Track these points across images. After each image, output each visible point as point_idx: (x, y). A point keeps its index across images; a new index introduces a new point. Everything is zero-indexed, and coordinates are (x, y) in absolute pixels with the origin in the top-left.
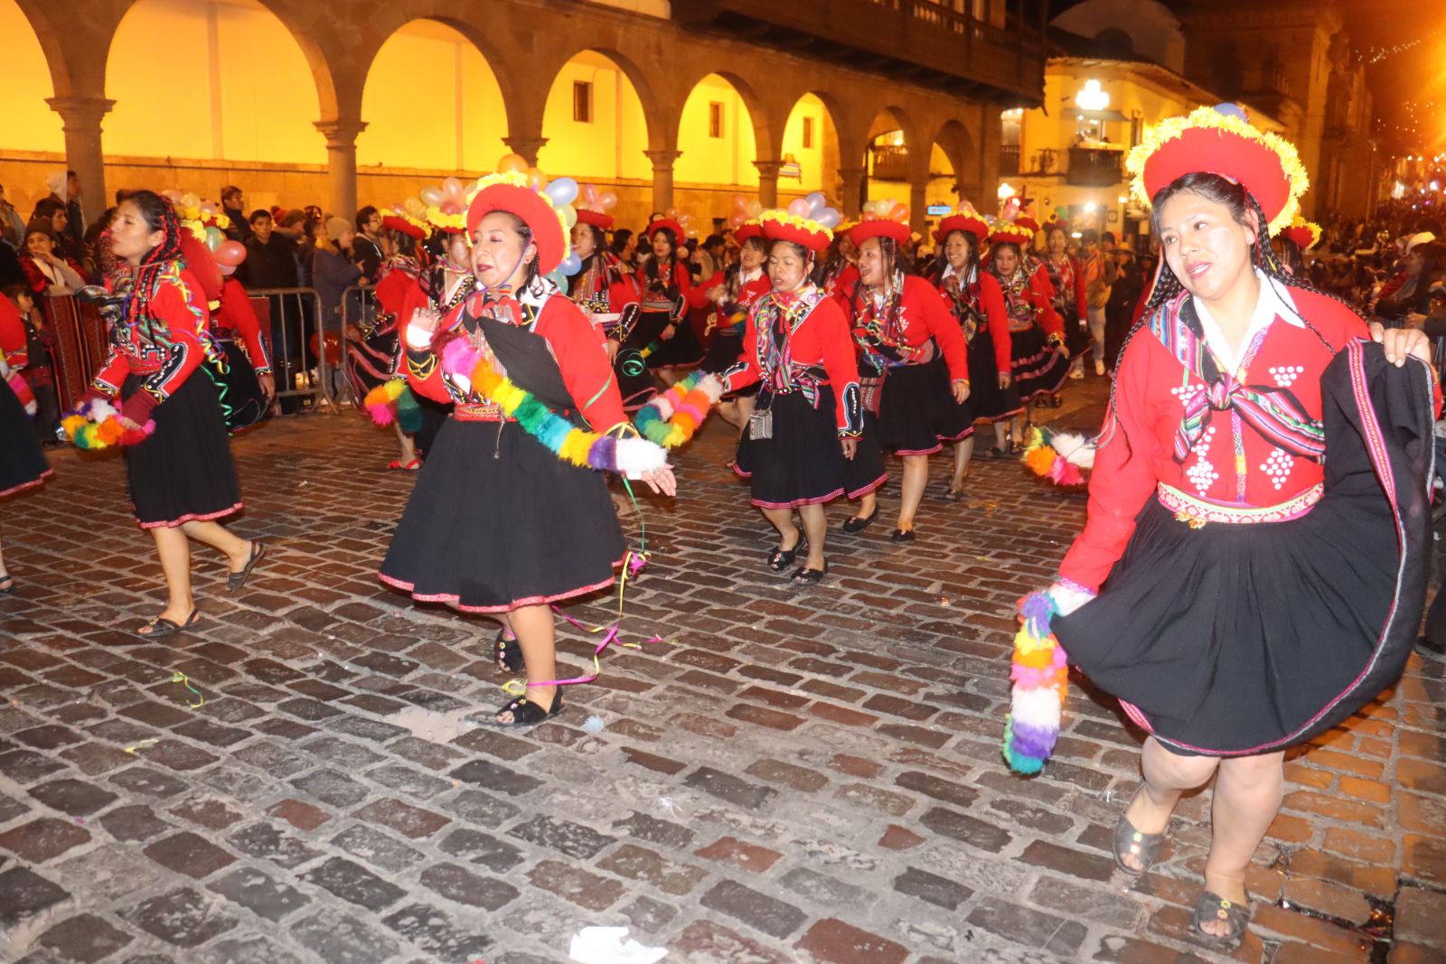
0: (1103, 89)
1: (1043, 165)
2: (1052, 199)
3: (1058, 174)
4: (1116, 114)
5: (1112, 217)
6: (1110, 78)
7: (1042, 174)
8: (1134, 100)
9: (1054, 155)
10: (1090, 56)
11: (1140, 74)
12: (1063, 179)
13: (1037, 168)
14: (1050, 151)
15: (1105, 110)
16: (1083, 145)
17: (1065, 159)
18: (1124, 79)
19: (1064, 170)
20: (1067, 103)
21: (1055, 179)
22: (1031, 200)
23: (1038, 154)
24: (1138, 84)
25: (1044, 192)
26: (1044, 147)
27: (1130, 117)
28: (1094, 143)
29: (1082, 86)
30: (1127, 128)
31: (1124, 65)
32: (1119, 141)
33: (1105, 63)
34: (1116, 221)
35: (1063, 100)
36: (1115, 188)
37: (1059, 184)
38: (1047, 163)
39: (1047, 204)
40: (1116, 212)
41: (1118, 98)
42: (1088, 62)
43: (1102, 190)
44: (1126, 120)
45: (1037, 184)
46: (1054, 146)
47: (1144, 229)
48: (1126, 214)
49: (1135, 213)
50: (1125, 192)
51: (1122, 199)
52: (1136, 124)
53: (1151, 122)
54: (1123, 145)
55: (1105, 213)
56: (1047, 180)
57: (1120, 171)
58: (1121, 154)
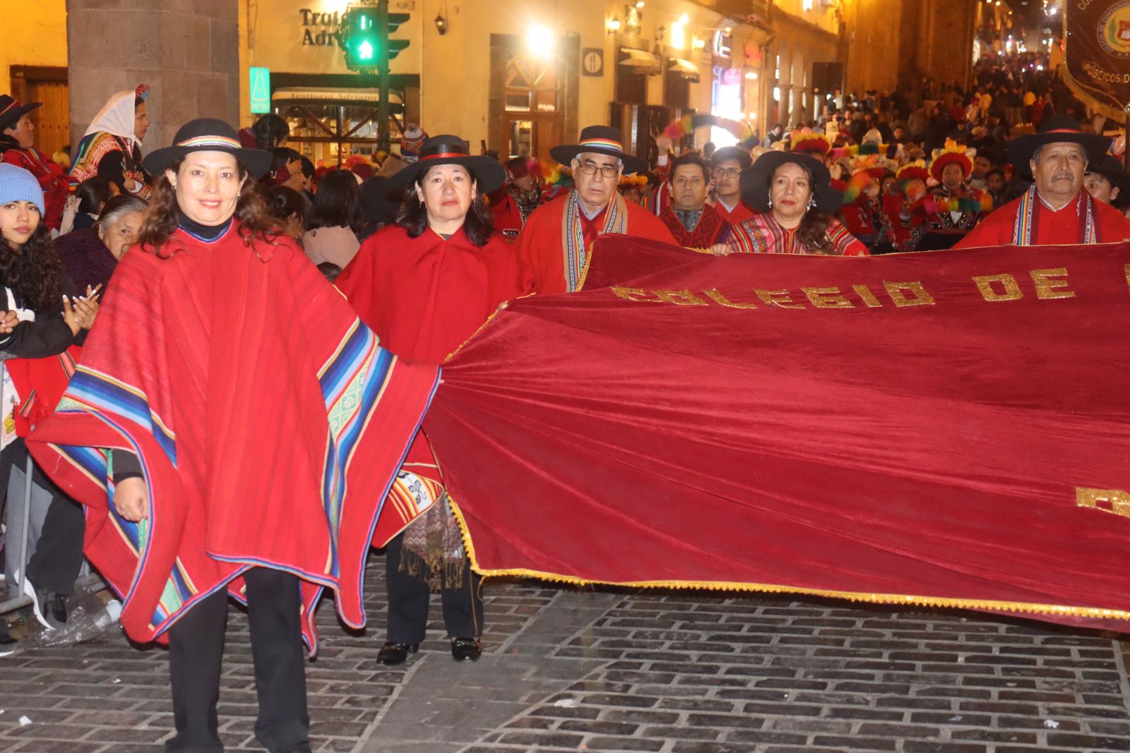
2: (453, 19)
5: (592, 63)
22: (405, 18)
34: (600, 73)
39: (442, 31)
40: (600, 52)
47: (655, 94)
48: (621, 56)
49: (641, 57)
50: (617, 10)
51: (612, 25)
55: (575, 59)
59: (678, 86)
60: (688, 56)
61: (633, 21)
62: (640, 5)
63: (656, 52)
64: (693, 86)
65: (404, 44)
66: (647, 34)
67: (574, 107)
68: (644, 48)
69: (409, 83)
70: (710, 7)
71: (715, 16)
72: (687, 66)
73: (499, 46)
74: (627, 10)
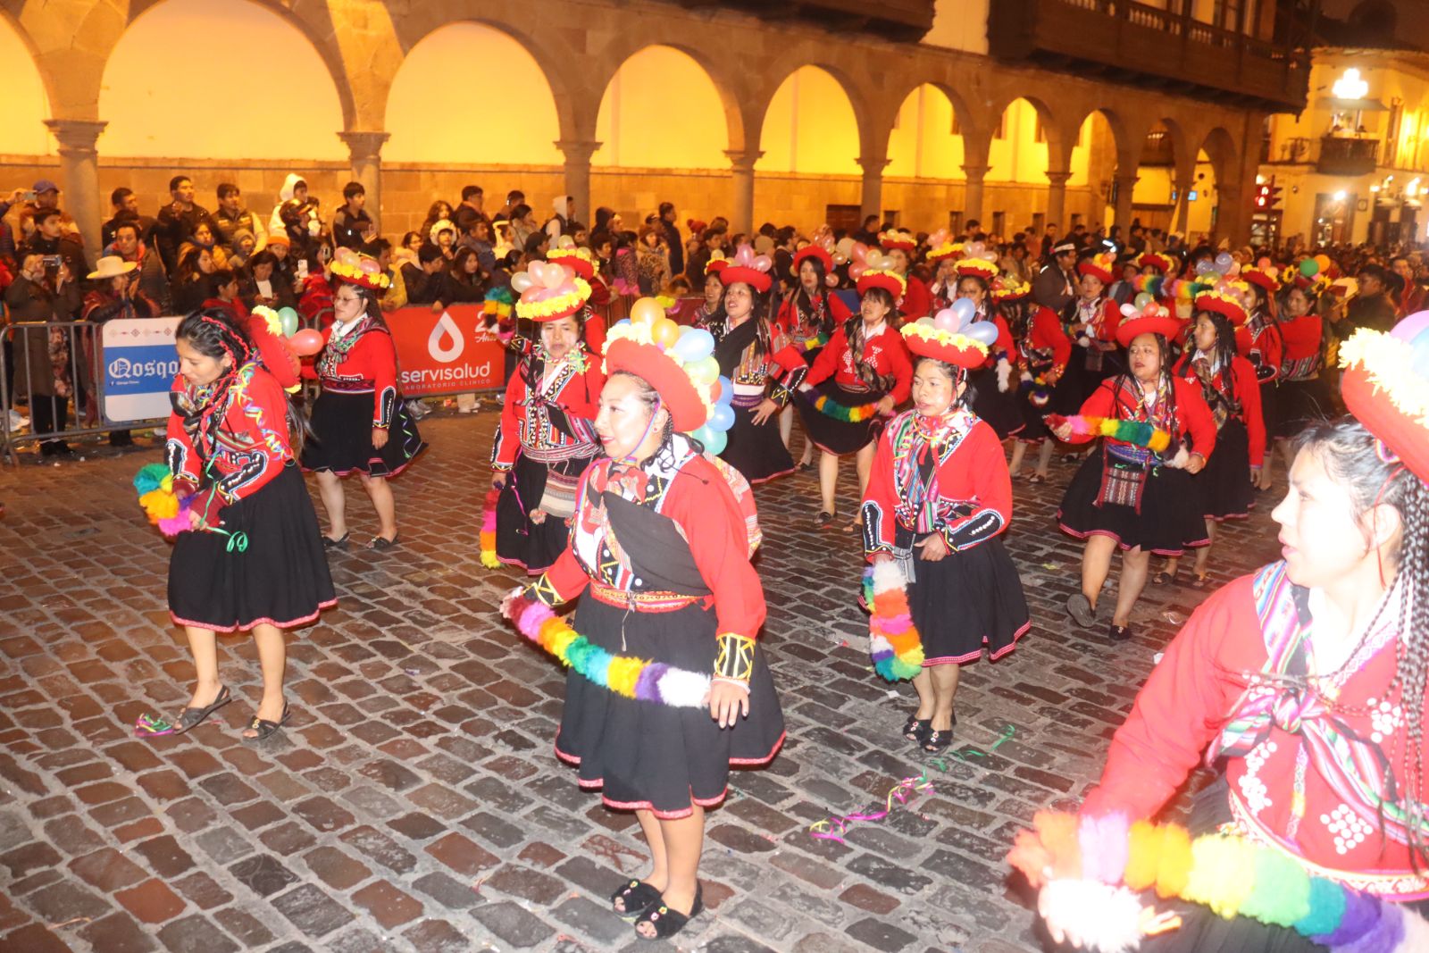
0: (1363, 77)
1: (1293, 154)
2: (1301, 187)
3: (1308, 163)
4: (1375, 103)
5: (1362, 206)
6: (1369, 67)
7: (1292, 162)
8: (1394, 89)
9: (1306, 144)
10: (1352, 46)
11: (1404, 61)
12: (1313, 169)
13: (1287, 157)
14: (1302, 139)
15: (1363, 99)
16: (1337, 134)
17: (1317, 147)
18: (1386, 66)
19: (1316, 158)
20: (1323, 93)
21: (1306, 168)
22: (1281, 189)
23: (1290, 143)
24: (1401, 70)
25: (1293, 180)
26: (1296, 136)
27: (1388, 105)
28: (1348, 133)
29: (1340, 75)
30: (1385, 117)
31: (1388, 54)
32: (1375, 131)
33: (1368, 52)
34: (1366, 209)
35: (1320, 89)
36: (1368, 176)
37: (1310, 172)
38: (1298, 152)
39: (1295, 193)
40: (1366, 201)
41: (1378, 87)
42: (1348, 51)
43: (1355, 179)
44: (1384, 108)
45: (1286, 172)
46: (1307, 135)
47: (1395, 216)
48: (1377, 202)
49: (1387, 201)
50: (1377, 181)
51: (1374, 189)
52: (1395, 111)
53: (1412, 110)
54: (1378, 134)
55: (1354, 204)
56: (1297, 168)
57: (1375, 160)
58: (1376, 142)
59: (1409, 213)
60: (1417, 197)
61: (1386, 185)
62: (1391, 178)
63: (1397, 198)
64: (1418, 212)
65: (1279, 199)
66: (1394, 190)
67: (1352, 224)
68: (1391, 196)
69: (1279, 213)
72: (1414, 203)
73: (1320, 198)
74: (1382, 182)
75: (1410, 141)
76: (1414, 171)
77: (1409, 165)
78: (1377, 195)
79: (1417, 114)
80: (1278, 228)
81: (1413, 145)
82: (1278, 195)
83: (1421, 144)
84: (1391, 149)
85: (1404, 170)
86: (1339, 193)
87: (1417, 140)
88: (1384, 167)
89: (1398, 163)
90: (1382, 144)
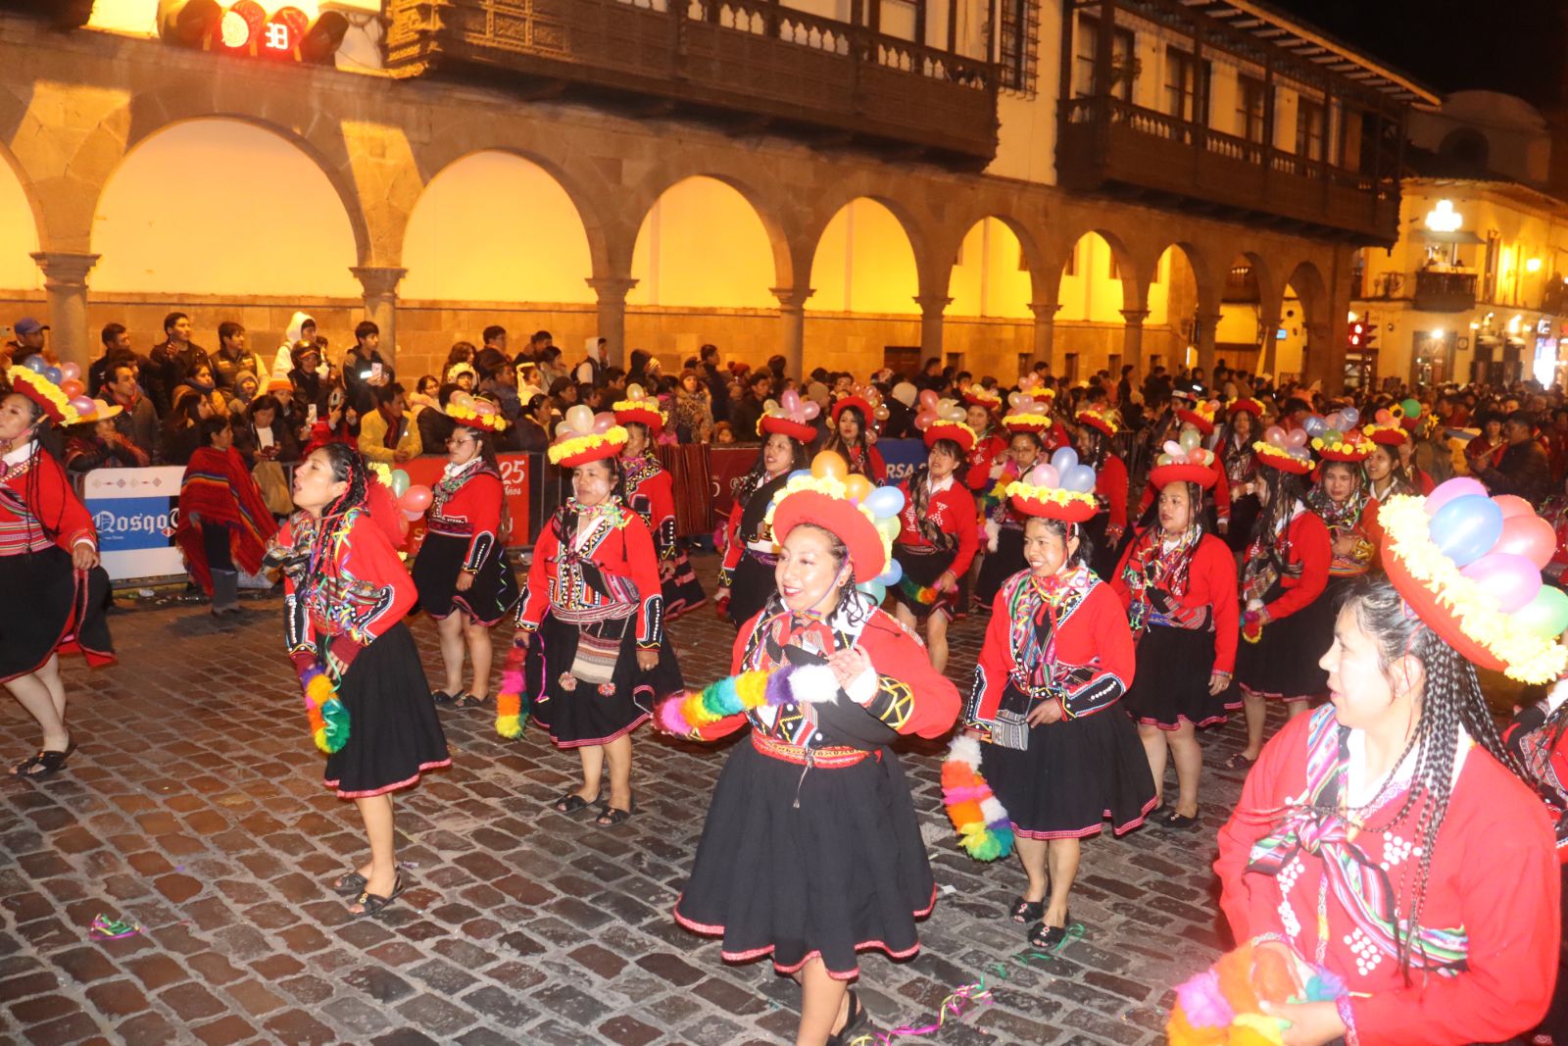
0: (1456, 209)
1: (1387, 289)
2: (1397, 325)
3: (1404, 299)
4: (1470, 236)
5: (1463, 344)
6: (1462, 199)
7: (1386, 298)
8: (1491, 219)
9: (1401, 279)
10: (1443, 177)
11: (1500, 193)
12: (1409, 304)
13: (1380, 292)
14: (1396, 274)
15: (1458, 232)
16: (1432, 269)
17: (1412, 282)
18: (1480, 198)
19: (1411, 293)
20: (1416, 225)
21: (1401, 305)
22: (1375, 327)
23: (1383, 277)
24: (1496, 203)
25: (1389, 318)
26: (1389, 270)
27: (1485, 239)
28: (1443, 267)
29: (1433, 207)
30: (1482, 250)
31: (1480, 185)
32: (1472, 265)
33: (1459, 183)
34: (1467, 348)
35: (1412, 221)
36: (1467, 313)
37: (1405, 309)
38: (1392, 287)
39: (1392, 330)
40: (1467, 339)
41: (1472, 219)
42: (1440, 182)
43: (1453, 315)
44: (1480, 241)
45: (1381, 309)
46: (1401, 270)
47: (1498, 355)
48: (1478, 340)
49: (1488, 339)
50: (1478, 318)
51: (1474, 326)
52: (1492, 245)
53: (1509, 242)
54: (1477, 268)
55: (1454, 341)
56: (1391, 305)
57: (1473, 296)
58: (1474, 277)
59: (1512, 352)
60: (1520, 335)
61: (1486, 322)
62: (1491, 315)
63: (1500, 336)
64: (1522, 352)
65: (1374, 338)
66: (1495, 327)
67: (1452, 364)
68: (1492, 334)
69: (1375, 352)
70: (1538, 310)
71: (1539, 314)
72: (1517, 341)
73: (1418, 336)
74: (1483, 319)
75: (1509, 275)
76: (1515, 307)
77: (1510, 302)
78: (1478, 333)
79: (1515, 248)
80: (1374, 368)
81: (1512, 280)
82: (1373, 333)
83: (1521, 279)
84: (1490, 283)
85: (1505, 306)
86: (1437, 332)
87: (1517, 275)
88: (1483, 303)
89: (1498, 299)
90: (1481, 279)
